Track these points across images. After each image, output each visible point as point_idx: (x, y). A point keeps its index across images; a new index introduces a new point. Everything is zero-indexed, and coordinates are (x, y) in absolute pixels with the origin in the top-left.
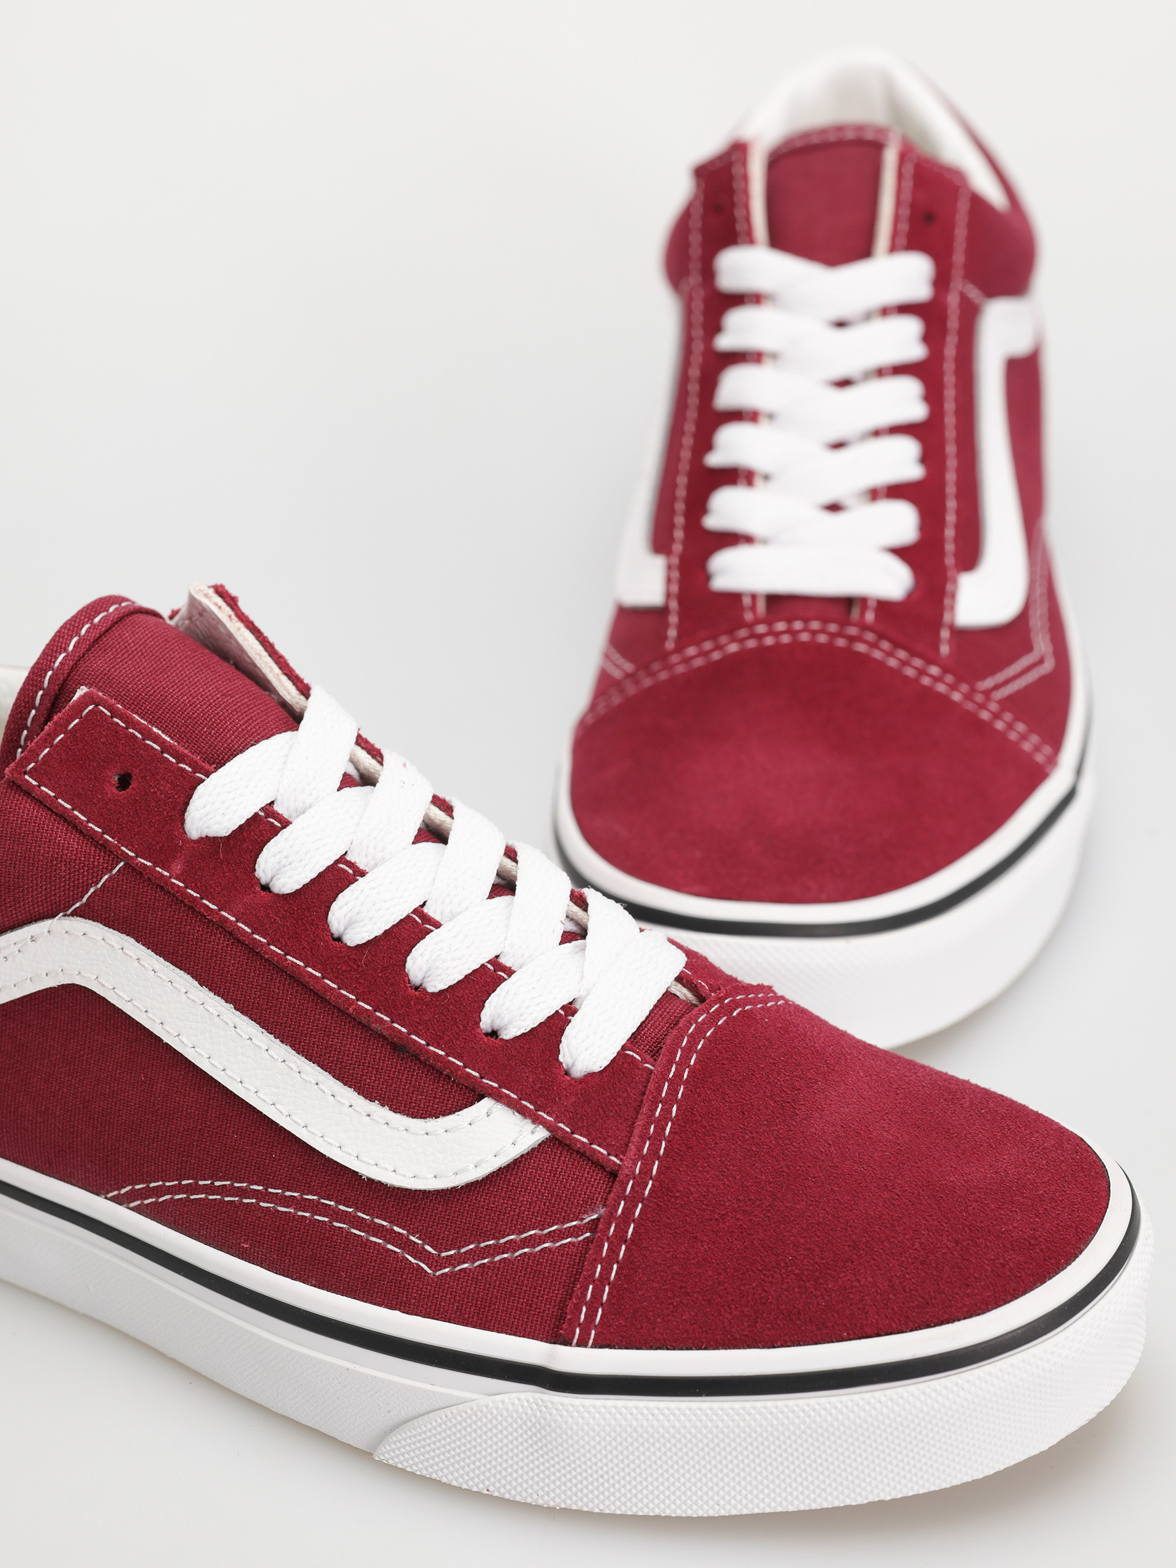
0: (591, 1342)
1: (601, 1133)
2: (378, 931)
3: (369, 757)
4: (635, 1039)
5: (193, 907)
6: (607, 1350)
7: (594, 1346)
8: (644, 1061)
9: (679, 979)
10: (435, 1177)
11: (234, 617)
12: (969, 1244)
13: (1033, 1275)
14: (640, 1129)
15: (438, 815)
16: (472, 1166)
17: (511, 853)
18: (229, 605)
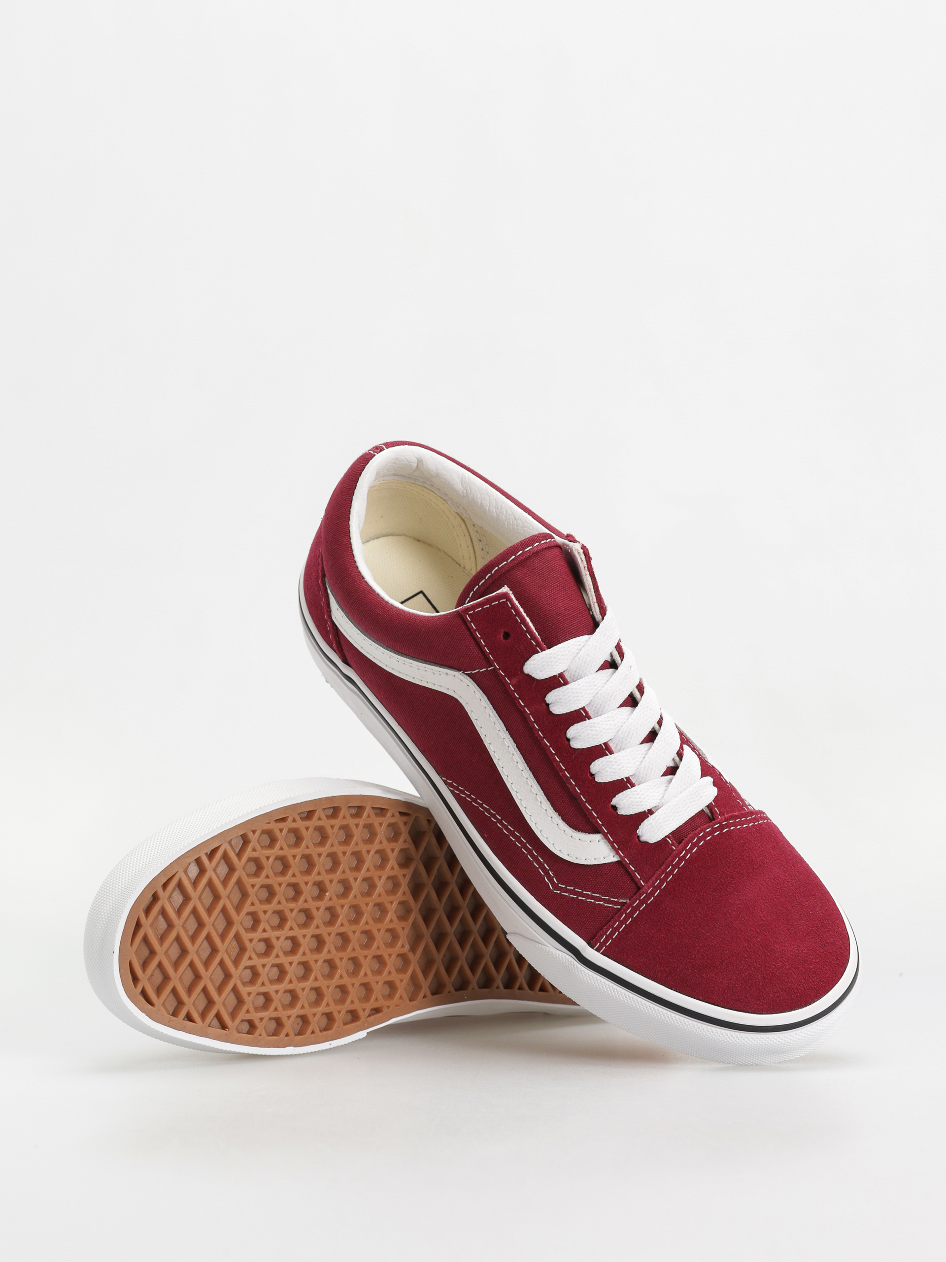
0: (601, 951)
1: (641, 869)
2: (585, 746)
3: (618, 655)
4: (674, 834)
5: (514, 701)
6: (606, 958)
7: (602, 953)
8: (673, 844)
9: (708, 806)
10: (568, 855)
11: (586, 568)
12: (768, 981)
13: (788, 1006)
14: (657, 875)
15: (637, 694)
16: (584, 859)
17: (660, 723)
18: (586, 561)
